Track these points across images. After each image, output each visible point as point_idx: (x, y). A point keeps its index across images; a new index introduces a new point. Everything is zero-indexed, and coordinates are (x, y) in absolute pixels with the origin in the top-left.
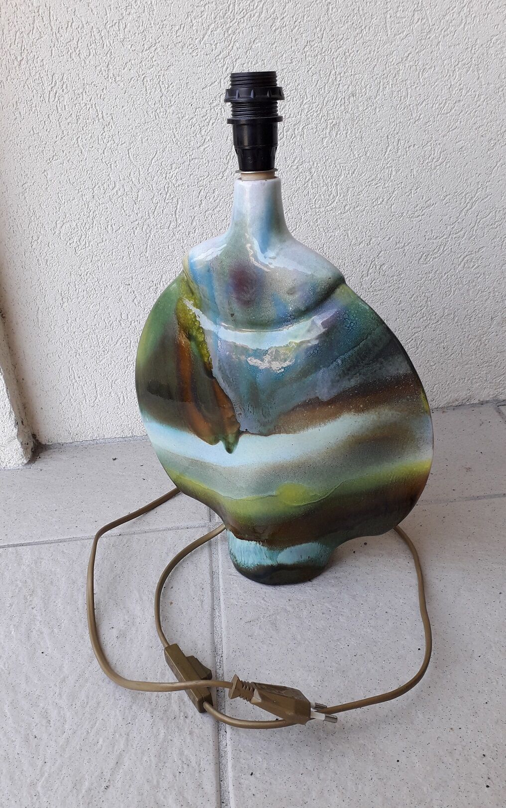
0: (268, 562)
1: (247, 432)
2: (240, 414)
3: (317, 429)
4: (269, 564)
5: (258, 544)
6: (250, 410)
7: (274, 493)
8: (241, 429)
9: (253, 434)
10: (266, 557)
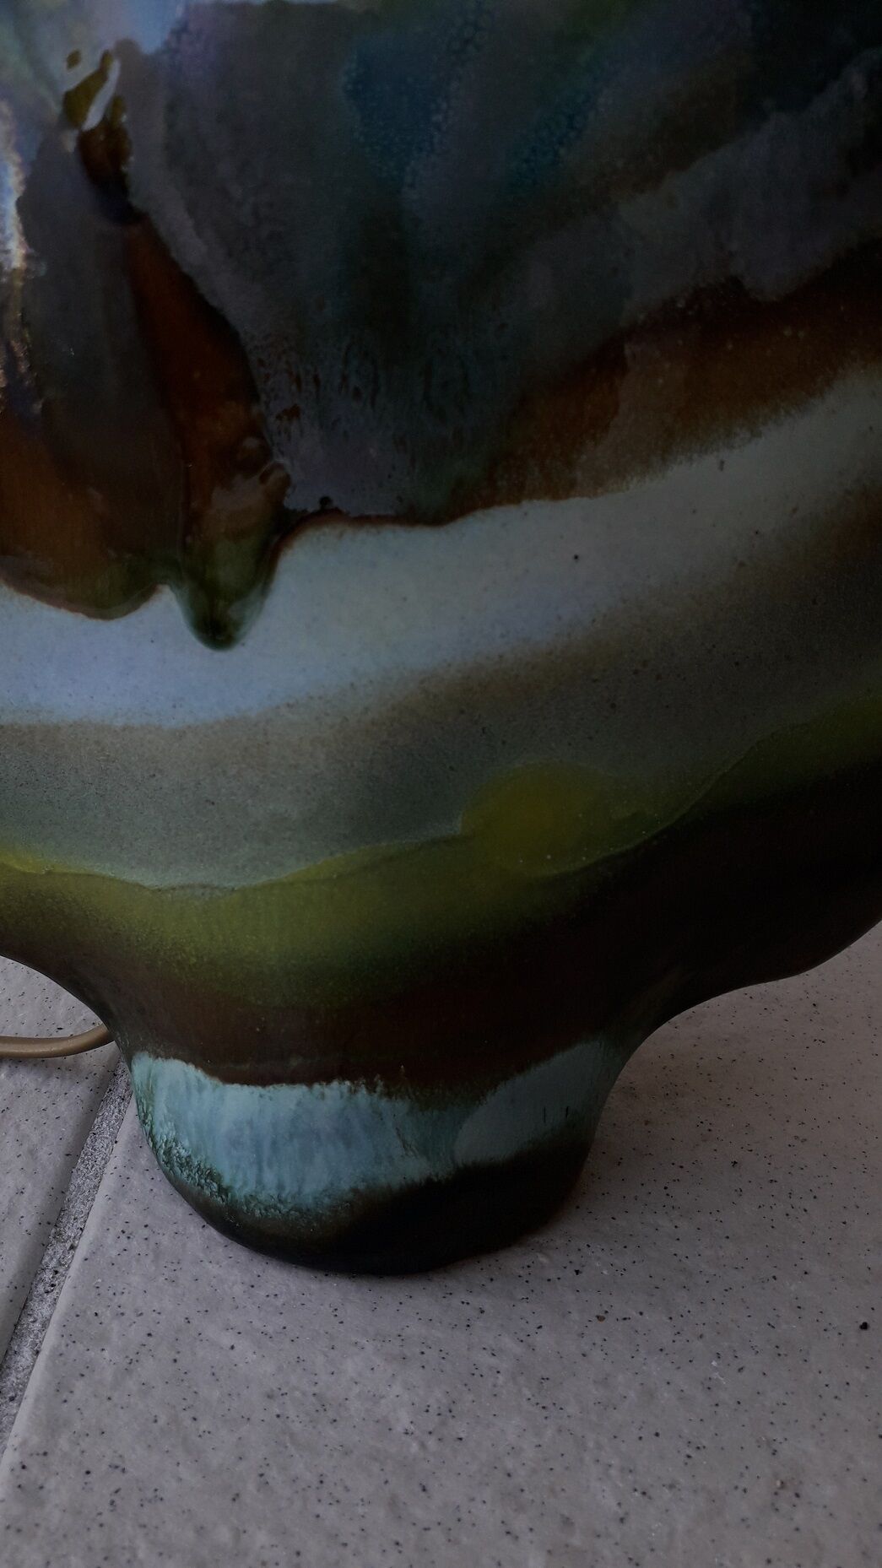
0: (414, 1169)
1: (326, 513)
2: (294, 413)
3: (711, 460)
4: (417, 1179)
5: (363, 1091)
6: (354, 381)
7: (457, 827)
8: (296, 501)
9: (362, 520)
10: (405, 1144)
